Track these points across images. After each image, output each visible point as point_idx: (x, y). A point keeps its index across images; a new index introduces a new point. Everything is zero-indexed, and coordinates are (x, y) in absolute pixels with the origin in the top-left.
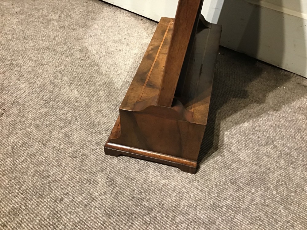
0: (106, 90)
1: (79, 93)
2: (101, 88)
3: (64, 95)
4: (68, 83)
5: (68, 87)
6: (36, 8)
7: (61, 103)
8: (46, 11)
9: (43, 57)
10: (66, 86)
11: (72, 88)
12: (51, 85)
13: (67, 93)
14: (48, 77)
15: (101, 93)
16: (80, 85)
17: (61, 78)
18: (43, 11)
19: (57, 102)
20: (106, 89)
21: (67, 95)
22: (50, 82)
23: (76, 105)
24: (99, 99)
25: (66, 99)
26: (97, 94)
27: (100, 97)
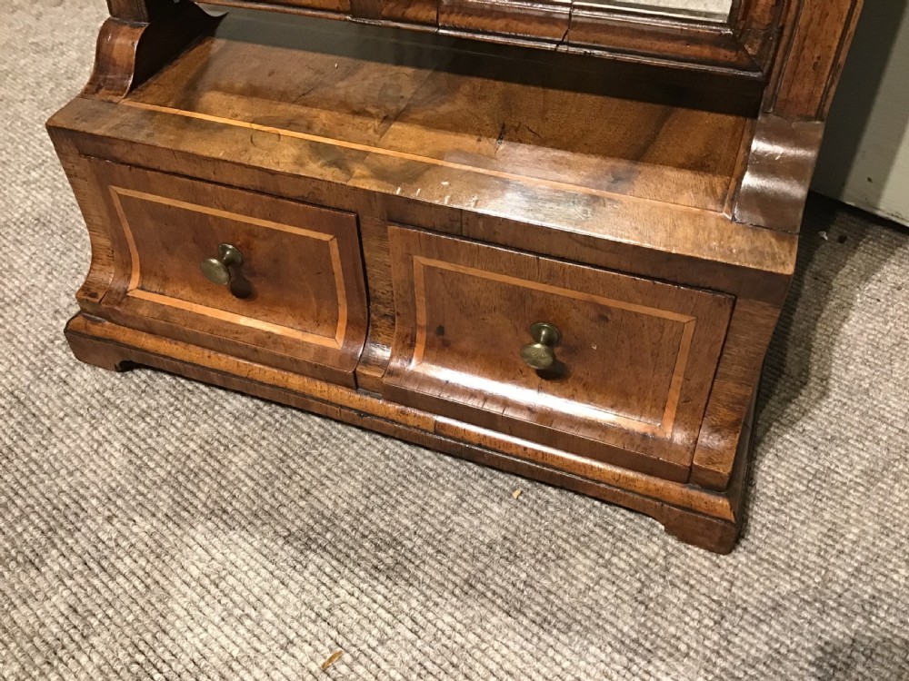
0: (264, 443)
1: (130, 462)
2: (244, 428)
3: (58, 472)
4: (94, 402)
5: (87, 426)
6: (37, 44)
7: (32, 523)
8: (74, 55)
9: (11, 266)
10: (79, 419)
11: (104, 433)
12: (11, 415)
13: (76, 461)
14: (9, 371)
15: (239, 461)
16: (143, 415)
17: (63, 375)
18: (63, 53)
19: (18, 520)
20: (265, 434)
21: (71, 474)
22: (9, 398)
23: (104, 537)
24: (226, 495)
25: (64, 498)
26: (217, 466)
27: (230, 482)
